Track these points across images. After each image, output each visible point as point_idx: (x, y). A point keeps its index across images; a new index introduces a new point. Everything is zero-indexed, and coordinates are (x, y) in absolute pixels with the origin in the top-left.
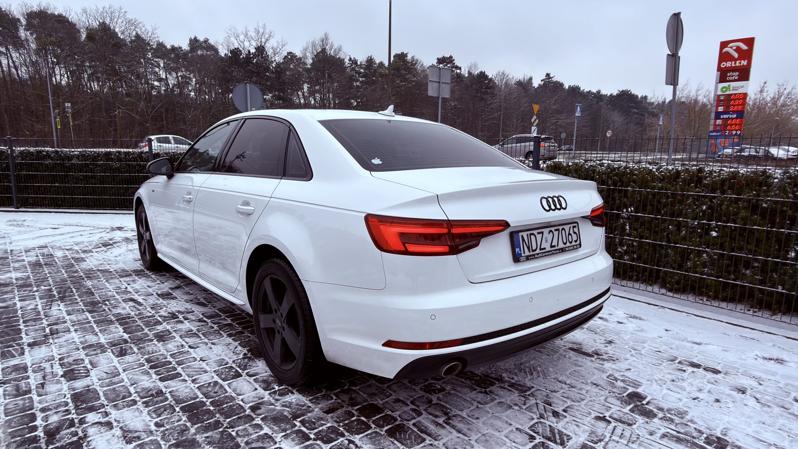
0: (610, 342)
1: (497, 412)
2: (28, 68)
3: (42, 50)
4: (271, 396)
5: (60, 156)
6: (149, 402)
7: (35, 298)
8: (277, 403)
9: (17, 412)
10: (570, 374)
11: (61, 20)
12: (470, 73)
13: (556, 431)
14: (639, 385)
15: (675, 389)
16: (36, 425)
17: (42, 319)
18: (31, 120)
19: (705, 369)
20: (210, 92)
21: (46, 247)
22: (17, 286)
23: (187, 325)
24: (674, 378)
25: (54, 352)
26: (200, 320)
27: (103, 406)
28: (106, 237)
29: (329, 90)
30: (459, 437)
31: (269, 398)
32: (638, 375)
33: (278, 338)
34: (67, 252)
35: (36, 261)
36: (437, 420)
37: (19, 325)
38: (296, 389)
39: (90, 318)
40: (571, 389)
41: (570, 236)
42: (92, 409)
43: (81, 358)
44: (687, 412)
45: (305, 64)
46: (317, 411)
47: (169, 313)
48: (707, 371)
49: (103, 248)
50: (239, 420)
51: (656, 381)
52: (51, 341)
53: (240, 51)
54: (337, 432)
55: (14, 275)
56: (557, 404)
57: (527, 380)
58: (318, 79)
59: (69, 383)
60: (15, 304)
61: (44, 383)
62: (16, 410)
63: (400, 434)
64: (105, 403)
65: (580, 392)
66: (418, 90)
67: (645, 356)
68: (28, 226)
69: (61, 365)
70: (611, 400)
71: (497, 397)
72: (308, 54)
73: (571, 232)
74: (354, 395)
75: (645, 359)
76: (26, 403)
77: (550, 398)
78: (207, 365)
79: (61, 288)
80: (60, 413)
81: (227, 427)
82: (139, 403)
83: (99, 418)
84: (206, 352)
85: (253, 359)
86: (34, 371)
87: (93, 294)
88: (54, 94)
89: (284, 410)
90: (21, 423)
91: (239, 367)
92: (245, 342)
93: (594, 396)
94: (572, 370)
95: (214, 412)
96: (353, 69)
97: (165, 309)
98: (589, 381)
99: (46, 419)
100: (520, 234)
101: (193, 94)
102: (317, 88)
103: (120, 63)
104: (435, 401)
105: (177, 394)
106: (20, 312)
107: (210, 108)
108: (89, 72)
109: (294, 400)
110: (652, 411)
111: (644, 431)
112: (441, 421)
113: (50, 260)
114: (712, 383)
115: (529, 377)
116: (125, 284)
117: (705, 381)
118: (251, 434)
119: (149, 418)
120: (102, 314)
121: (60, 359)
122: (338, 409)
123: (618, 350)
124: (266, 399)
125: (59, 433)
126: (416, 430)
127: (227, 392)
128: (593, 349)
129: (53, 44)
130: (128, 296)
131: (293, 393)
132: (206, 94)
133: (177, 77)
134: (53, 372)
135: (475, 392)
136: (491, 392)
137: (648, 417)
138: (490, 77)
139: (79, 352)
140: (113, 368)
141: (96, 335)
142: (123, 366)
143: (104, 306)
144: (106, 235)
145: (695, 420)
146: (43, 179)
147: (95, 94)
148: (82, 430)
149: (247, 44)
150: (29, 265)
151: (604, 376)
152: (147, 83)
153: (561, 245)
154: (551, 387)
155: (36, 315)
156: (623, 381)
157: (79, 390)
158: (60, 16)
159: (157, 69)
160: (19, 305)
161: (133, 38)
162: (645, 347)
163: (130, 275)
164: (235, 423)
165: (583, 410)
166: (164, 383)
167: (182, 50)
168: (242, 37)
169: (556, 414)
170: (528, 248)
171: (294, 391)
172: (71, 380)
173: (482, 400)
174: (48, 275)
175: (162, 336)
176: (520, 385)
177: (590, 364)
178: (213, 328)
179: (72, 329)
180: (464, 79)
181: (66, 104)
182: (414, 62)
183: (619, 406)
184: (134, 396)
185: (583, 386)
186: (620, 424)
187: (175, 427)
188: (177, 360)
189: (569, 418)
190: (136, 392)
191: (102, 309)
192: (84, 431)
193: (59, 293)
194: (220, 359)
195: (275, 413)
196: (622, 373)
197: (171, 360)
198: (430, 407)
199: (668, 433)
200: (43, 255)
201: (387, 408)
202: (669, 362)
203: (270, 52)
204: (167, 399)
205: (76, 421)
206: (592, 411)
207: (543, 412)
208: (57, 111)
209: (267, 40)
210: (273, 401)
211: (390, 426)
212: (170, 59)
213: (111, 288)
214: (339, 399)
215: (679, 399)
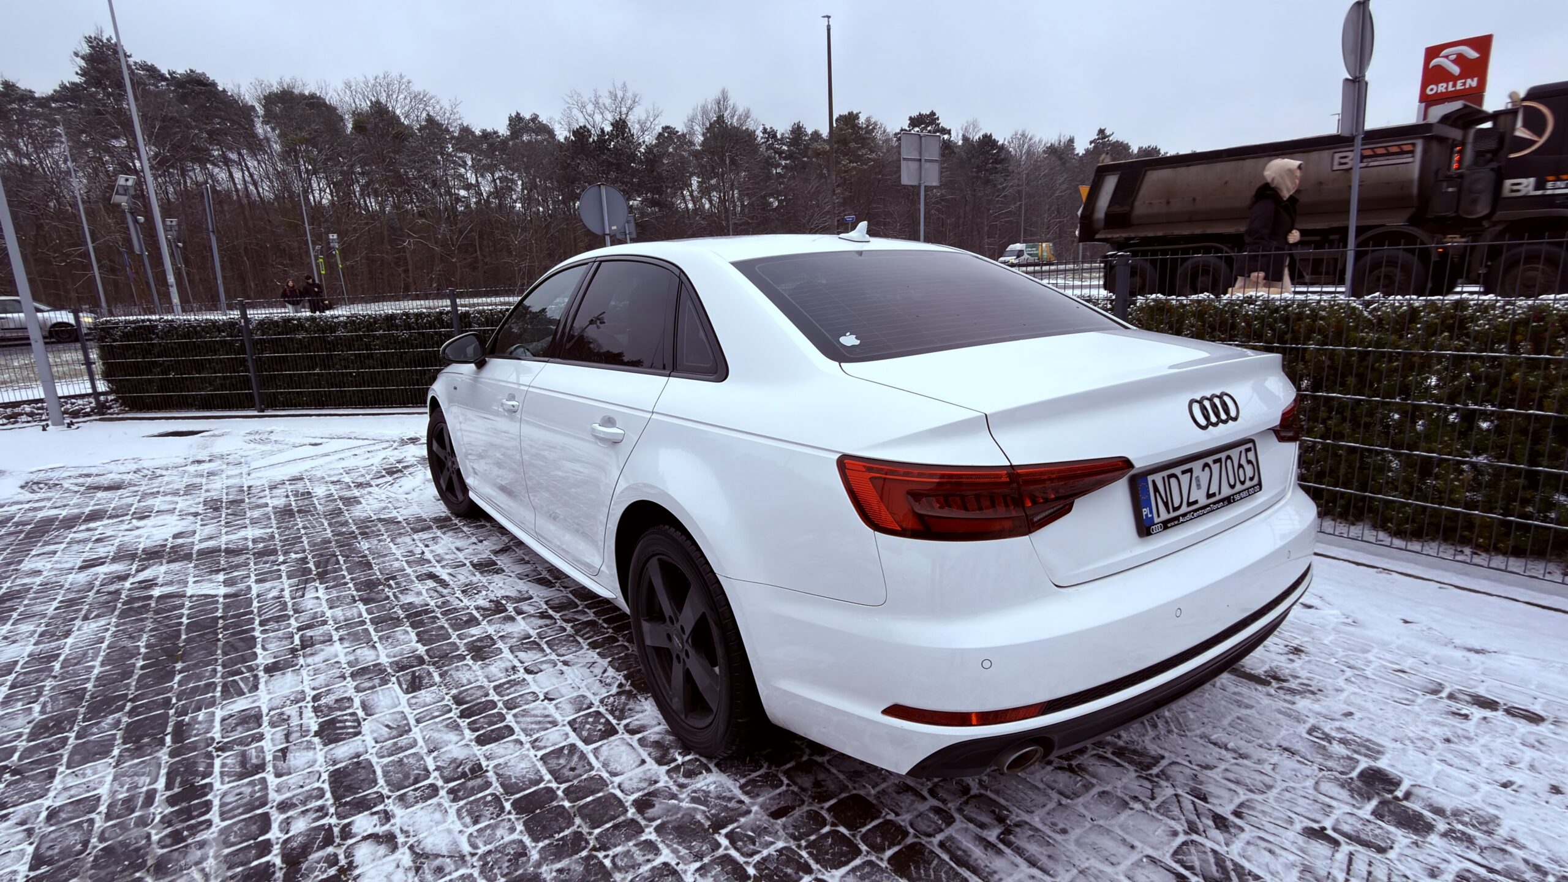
0: (1297, 651)
1: (1100, 817)
2: (271, 182)
3: (290, 153)
4: (671, 777)
5: (318, 325)
6: (459, 790)
7: (280, 577)
8: (683, 793)
9: (240, 810)
10: (1230, 725)
11: (315, 103)
12: (965, 139)
13: (1229, 864)
14: (1379, 752)
15: (1457, 761)
16: (269, 840)
17: (289, 617)
18: (282, 264)
19: (1510, 712)
20: (545, 201)
21: (302, 479)
22: (254, 554)
23: (521, 626)
24: (1449, 735)
25: (306, 683)
26: (543, 615)
27: (381, 798)
28: (393, 456)
29: (732, 185)
30: (1033, 877)
31: (667, 782)
32: (1371, 728)
33: (677, 671)
34: (332, 487)
35: (285, 506)
36: (985, 834)
37: (253, 629)
38: (715, 761)
39: (365, 614)
40: (1240, 761)
41: (1241, 470)
42: (362, 805)
43: (347, 695)
44: (1497, 817)
45: (692, 143)
46: (756, 812)
47: (491, 601)
48: (1514, 715)
49: (388, 478)
50: (617, 832)
51: (1412, 742)
52: (301, 661)
53: (589, 131)
54: (798, 863)
55: (251, 533)
56: (1218, 797)
57: (1147, 739)
58: (713, 168)
59: (327, 748)
60: (249, 588)
61: (287, 748)
62: (238, 808)
63: (918, 868)
64: (385, 791)
65: (1259, 767)
66: (880, 172)
67: (1376, 682)
68: (276, 441)
69: (316, 710)
70: (1325, 787)
71: (1094, 781)
72: (697, 128)
73: (1243, 462)
74: (821, 776)
75: (1377, 689)
76: (255, 792)
77: (1201, 783)
78: (557, 708)
79: (321, 555)
80: (310, 814)
81: (594, 849)
82: (442, 793)
83: (375, 826)
84: (554, 681)
85: (635, 696)
86: (273, 725)
87: (369, 565)
88: (313, 220)
89: (695, 809)
90: (245, 835)
91: (612, 712)
92: (619, 658)
93: (1290, 778)
94: (1235, 715)
95: (571, 811)
96: (770, 147)
97: (484, 593)
98: (1274, 743)
99: (286, 825)
100: (1150, 478)
101: (518, 205)
102: (713, 182)
103: (406, 165)
104: (975, 791)
105: (507, 772)
106: (255, 604)
107: (547, 227)
108: (362, 181)
109: (712, 787)
110: (1420, 816)
111: (1415, 865)
112: (992, 835)
113: (306, 502)
114: (1533, 747)
115: (1152, 733)
116: (421, 545)
117: (1516, 740)
118: (640, 865)
119: (458, 826)
120: (384, 606)
121: (315, 698)
122: (793, 808)
123: (1314, 667)
124: (660, 784)
125: (306, 857)
126: (945, 857)
127: (592, 768)
128: (1266, 667)
129: (306, 141)
130: (425, 569)
131: (709, 770)
132: (539, 204)
133: (494, 180)
134: (301, 725)
135: (1049, 768)
136: (1081, 768)
137: (1416, 831)
138: (1000, 143)
139: (344, 683)
140: (398, 716)
141: (374, 647)
142: (416, 712)
143: (387, 590)
144: (391, 453)
145: (1522, 839)
146: (295, 363)
147: (373, 216)
148: (345, 852)
149: (598, 118)
150: (275, 513)
151: (1302, 730)
152: (449, 193)
153: (1226, 491)
154: (1200, 757)
155: (281, 610)
156: (1342, 741)
157: (343, 764)
158: (313, 96)
159: (462, 170)
160: (255, 589)
161: (423, 123)
162: (1370, 662)
163: (430, 528)
164: (609, 839)
165: (1276, 814)
166: (484, 748)
167: (498, 137)
168: (590, 108)
169: (1220, 822)
170: (1166, 504)
171: (712, 766)
172: (331, 742)
173: (1066, 786)
174: (303, 531)
175: (481, 648)
176: (1135, 752)
177: (1266, 701)
178: (565, 630)
179: (336, 637)
180: (956, 150)
181: (331, 236)
182: (871, 127)
183: (1347, 803)
184: (435, 778)
185: (1264, 754)
186: (1359, 848)
187: (505, 847)
188: (506, 698)
189: (1249, 834)
190: (438, 768)
191: (383, 596)
192: (349, 855)
193: (317, 566)
194: (578, 697)
195: (679, 816)
196: (1337, 724)
197: (496, 698)
198: (966, 803)
199: (1468, 871)
200: (296, 494)
201: (886, 806)
202: (1429, 696)
203: (635, 129)
204: (488, 785)
205: (336, 830)
206: (1293, 816)
207: (1194, 817)
208: (318, 247)
209: (630, 109)
210: (675, 789)
211: (896, 849)
212: (480, 152)
213: (398, 553)
214: (795, 784)
215: (1473, 786)
